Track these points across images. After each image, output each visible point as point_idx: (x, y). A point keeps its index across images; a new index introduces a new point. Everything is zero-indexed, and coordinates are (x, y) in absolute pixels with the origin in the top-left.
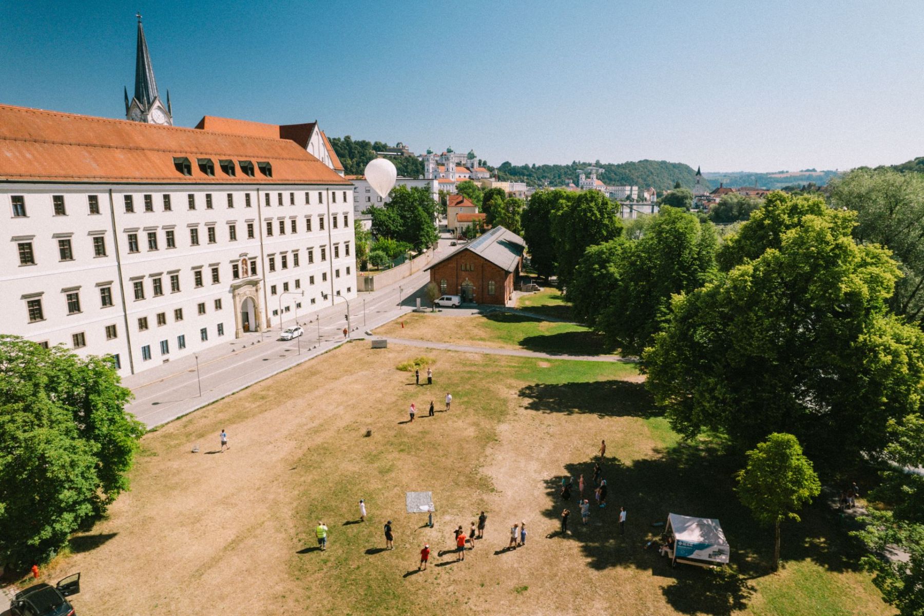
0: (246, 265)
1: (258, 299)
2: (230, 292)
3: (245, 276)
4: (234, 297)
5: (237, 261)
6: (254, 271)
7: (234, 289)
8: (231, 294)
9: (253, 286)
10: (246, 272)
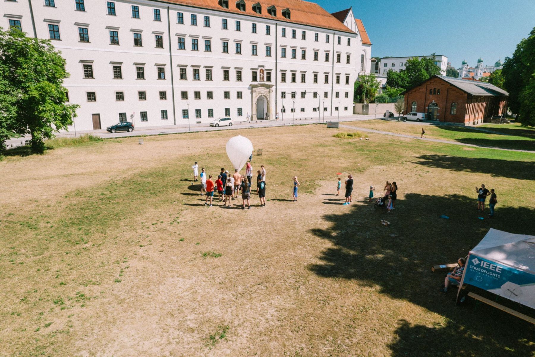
0: (263, 73)
1: (270, 98)
2: (249, 89)
3: (262, 80)
4: (252, 93)
5: (257, 69)
6: (269, 79)
7: (252, 87)
8: (250, 91)
9: (267, 88)
10: (263, 78)
